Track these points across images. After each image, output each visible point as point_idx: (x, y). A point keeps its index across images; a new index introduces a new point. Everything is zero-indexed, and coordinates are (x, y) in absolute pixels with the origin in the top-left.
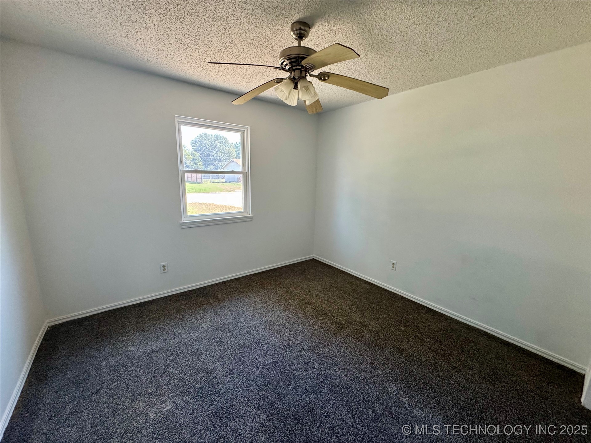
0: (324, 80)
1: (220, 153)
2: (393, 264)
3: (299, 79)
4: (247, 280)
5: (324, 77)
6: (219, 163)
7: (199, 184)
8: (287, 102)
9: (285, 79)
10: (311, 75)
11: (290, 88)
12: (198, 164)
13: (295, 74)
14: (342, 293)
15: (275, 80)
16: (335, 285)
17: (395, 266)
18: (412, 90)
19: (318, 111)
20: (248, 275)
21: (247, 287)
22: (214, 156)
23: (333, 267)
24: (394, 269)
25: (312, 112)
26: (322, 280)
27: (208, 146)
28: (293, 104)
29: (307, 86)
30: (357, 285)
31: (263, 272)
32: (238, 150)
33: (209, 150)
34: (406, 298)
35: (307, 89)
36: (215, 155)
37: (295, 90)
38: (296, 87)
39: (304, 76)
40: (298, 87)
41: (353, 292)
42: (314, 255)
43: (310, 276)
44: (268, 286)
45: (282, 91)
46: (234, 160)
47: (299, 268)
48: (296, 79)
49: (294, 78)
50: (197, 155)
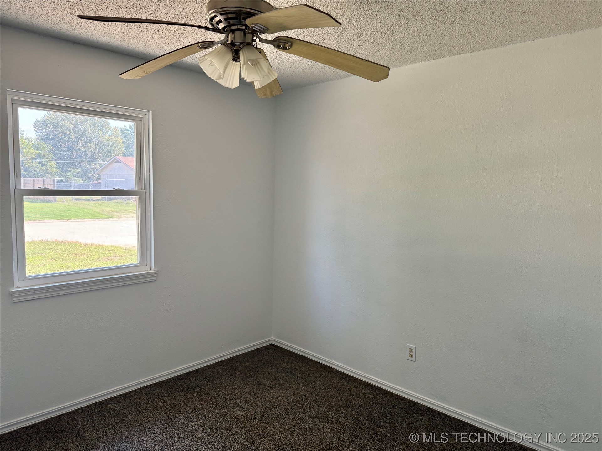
0: (284, 49)
1: (92, 145)
2: (411, 350)
3: (241, 46)
4: (145, 396)
5: (284, 43)
6: (89, 164)
7: (50, 204)
8: (221, 82)
9: (217, 43)
10: (261, 40)
11: (227, 60)
12: (46, 165)
13: (234, 38)
14: (324, 409)
15: (200, 44)
16: (311, 394)
17: (413, 353)
18: (426, 63)
19: (274, 93)
20: (146, 387)
21: (145, 411)
22: (79, 150)
23: (308, 359)
24: (413, 359)
25: (265, 95)
26: (287, 385)
27: (68, 132)
28: (232, 85)
29: (256, 60)
30: (351, 391)
31: (177, 377)
32: (129, 140)
33: (70, 140)
34: (435, 411)
35: (255, 63)
36: (83, 149)
37: (234, 62)
38: (236, 58)
39: (250, 41)
40: (239, 58)
41: (344, 405)
42: (272, 337)
43: (266, 379)
44: (187, 406)
45: (212, 64)
46: (120, 158)
47: (247, 364)
48: (236, 45)
49: (233, 44)
50: (47, 147)
